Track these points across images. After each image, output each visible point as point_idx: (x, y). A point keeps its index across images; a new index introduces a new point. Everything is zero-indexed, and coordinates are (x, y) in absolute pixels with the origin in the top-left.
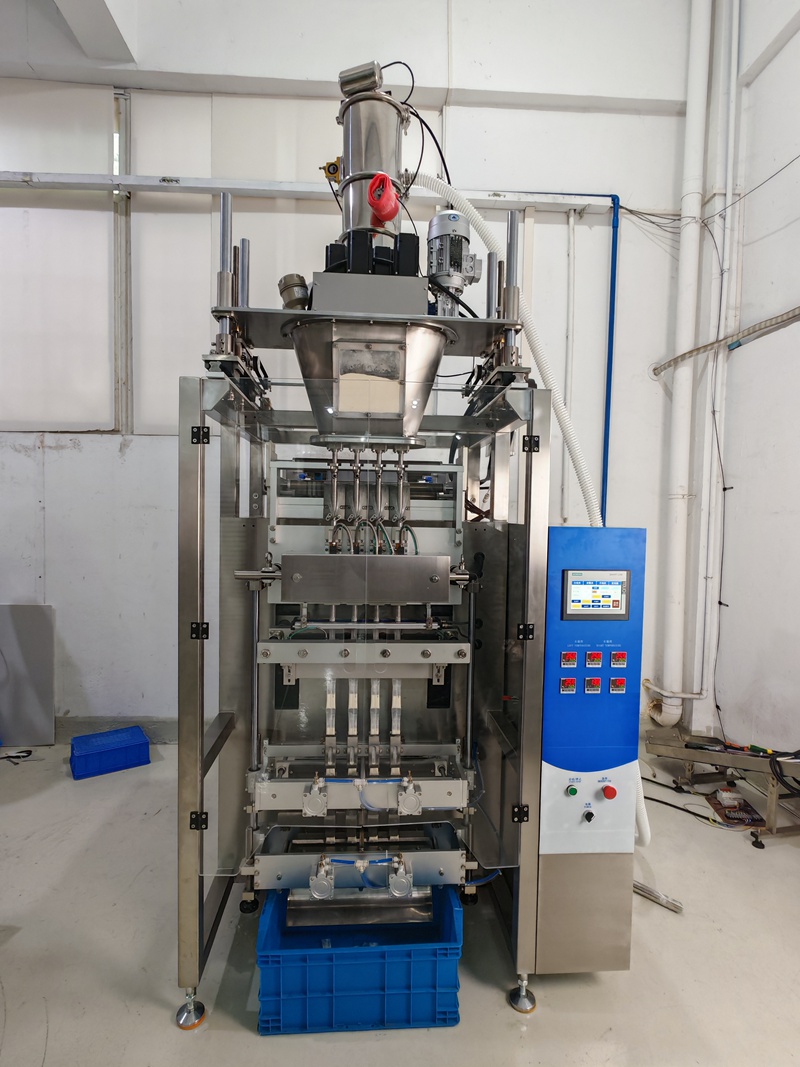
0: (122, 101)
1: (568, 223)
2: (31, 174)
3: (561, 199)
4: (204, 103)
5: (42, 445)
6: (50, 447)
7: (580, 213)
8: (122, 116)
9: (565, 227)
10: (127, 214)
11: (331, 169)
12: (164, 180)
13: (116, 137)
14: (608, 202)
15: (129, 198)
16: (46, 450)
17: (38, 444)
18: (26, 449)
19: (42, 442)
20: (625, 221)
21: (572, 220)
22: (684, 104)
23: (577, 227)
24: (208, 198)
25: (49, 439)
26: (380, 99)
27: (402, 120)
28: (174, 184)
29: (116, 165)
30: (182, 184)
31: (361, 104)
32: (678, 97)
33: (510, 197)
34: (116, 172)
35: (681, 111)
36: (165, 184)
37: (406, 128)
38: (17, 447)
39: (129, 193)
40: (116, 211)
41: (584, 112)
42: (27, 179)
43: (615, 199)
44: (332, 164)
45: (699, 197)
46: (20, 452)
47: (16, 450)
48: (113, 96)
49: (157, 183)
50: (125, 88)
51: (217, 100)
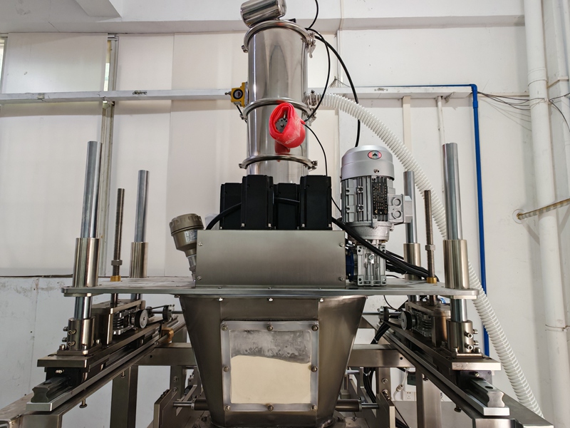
0: (113, 42)
1: (437, 106)
2: (44, 94)
3: (431, 90)
4: (168, 40)
5: (37, 287)
6: (43, 289)
7: (446, 98)
8: (113, 51)
9: (435, 108)
10: (112, 116)
11: (236, 95)
12: (136, 93)
13: (108, 65)
14: (469, 90)
15: (114, 105)
16: (40, 291)
17: (34, 286)
18: (25, 290)
19: (37, 285)
20: (482, 102)
21: (440, 103)
22: (523, 17)
23: (443, 108)
24: (169, 102)
25: (43, 282)
26: (284, 27)
27: (307, 45)
28: (143, 95)
29: (106, 83)
30: (148, 95)
31: (266, 32)
32: (517, 12)
33: (391, 90)
34: (106, 89)
35: (520, 22)
36: (136, 95)
37: (311, 52)
38: (19, 289)
39: (114, 102)
40: (104, 115)
41: (442, 28)
42: (41, 97)
43: (474, 87)
44: (237, 90)
45: (544, 83)
46: (20, 293)
47: (18, 292)
48: (107, 39)
49: (131, 95)
50: (115, 34)
51: (177, 37)
